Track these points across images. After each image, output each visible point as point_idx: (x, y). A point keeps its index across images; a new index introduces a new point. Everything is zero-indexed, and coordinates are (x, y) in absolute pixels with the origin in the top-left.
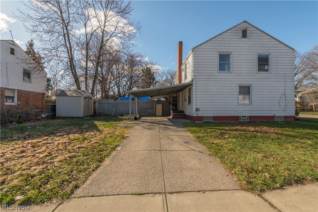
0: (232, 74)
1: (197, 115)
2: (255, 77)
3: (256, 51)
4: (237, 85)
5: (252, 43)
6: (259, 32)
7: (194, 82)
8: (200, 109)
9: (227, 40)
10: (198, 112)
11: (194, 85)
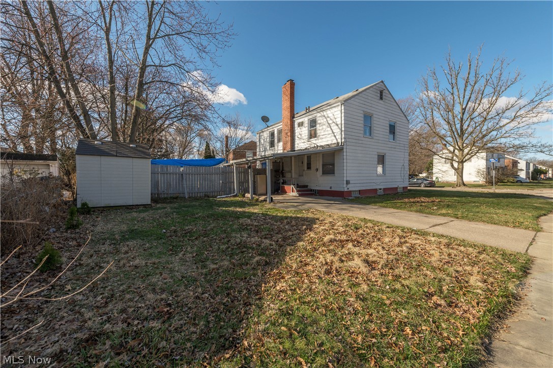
0: (373, 140)
1: (348, 189)
2: (388, 146)
3: (389, 117)
4: (376, 153)
5: (386, 107)
6: (390, 96)
7: (345, 147)
8: (351, 182)
9: (370, 98)
10: (349, 186)
11: (345, 150)
